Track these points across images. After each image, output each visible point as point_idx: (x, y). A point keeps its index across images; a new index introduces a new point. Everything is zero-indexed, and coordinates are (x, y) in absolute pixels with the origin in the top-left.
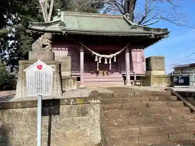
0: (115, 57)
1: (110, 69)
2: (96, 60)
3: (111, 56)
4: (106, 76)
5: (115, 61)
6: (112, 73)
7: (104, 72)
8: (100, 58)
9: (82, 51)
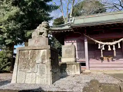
0: (119, 44)
1: (115, 55)
2: (99, 48)
3: (114, 43)
4: (111, 62)
5: (119, 47)
6: (118, 59)
7: (109, 58)
8: (103, 46)
9: (86, 41)
